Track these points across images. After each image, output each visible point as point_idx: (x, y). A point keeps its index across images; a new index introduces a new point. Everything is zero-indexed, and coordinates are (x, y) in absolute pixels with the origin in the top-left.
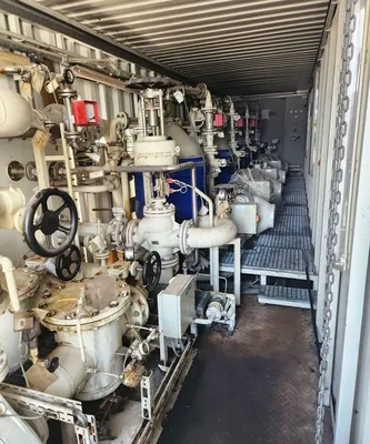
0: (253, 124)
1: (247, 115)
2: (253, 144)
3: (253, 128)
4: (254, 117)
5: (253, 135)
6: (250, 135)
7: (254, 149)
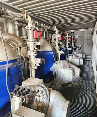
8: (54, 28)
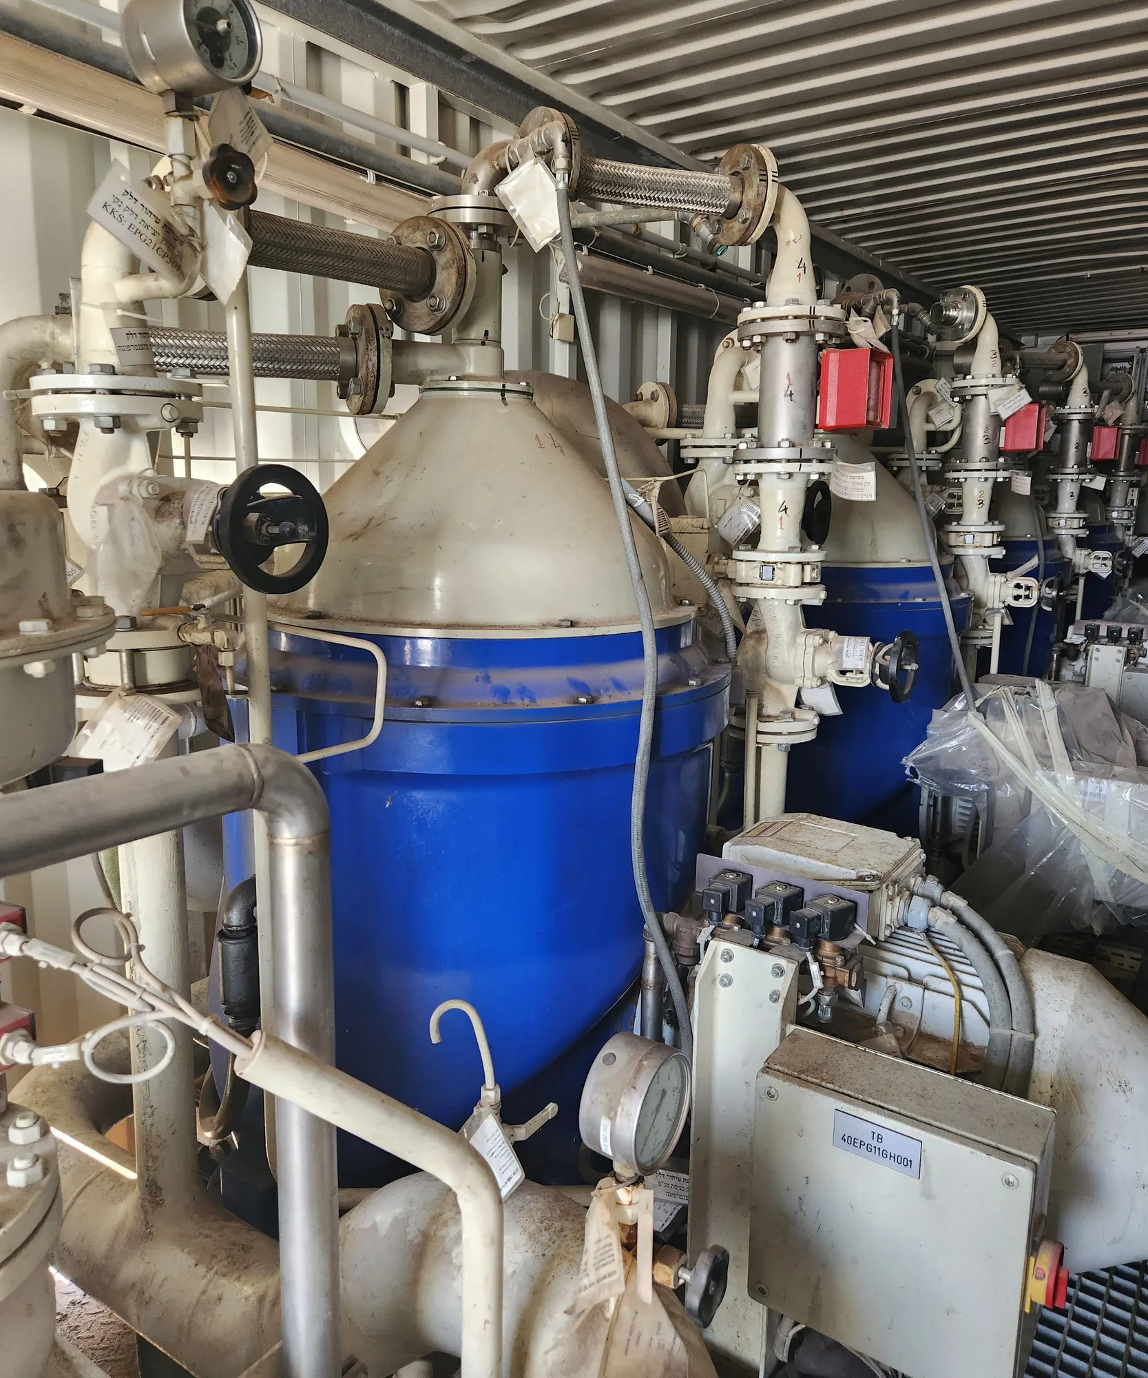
0: (1106, 444)
1: (1079, 401)
2: (1095, 537)
3: (1105, 467)
4: (1112, 412)
5: (1104, 497)
6: (1085, 497)
7: (1099, 564)
8: (961, 314)
